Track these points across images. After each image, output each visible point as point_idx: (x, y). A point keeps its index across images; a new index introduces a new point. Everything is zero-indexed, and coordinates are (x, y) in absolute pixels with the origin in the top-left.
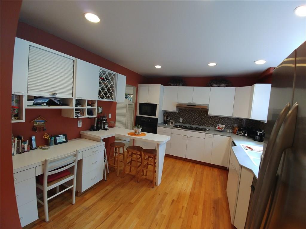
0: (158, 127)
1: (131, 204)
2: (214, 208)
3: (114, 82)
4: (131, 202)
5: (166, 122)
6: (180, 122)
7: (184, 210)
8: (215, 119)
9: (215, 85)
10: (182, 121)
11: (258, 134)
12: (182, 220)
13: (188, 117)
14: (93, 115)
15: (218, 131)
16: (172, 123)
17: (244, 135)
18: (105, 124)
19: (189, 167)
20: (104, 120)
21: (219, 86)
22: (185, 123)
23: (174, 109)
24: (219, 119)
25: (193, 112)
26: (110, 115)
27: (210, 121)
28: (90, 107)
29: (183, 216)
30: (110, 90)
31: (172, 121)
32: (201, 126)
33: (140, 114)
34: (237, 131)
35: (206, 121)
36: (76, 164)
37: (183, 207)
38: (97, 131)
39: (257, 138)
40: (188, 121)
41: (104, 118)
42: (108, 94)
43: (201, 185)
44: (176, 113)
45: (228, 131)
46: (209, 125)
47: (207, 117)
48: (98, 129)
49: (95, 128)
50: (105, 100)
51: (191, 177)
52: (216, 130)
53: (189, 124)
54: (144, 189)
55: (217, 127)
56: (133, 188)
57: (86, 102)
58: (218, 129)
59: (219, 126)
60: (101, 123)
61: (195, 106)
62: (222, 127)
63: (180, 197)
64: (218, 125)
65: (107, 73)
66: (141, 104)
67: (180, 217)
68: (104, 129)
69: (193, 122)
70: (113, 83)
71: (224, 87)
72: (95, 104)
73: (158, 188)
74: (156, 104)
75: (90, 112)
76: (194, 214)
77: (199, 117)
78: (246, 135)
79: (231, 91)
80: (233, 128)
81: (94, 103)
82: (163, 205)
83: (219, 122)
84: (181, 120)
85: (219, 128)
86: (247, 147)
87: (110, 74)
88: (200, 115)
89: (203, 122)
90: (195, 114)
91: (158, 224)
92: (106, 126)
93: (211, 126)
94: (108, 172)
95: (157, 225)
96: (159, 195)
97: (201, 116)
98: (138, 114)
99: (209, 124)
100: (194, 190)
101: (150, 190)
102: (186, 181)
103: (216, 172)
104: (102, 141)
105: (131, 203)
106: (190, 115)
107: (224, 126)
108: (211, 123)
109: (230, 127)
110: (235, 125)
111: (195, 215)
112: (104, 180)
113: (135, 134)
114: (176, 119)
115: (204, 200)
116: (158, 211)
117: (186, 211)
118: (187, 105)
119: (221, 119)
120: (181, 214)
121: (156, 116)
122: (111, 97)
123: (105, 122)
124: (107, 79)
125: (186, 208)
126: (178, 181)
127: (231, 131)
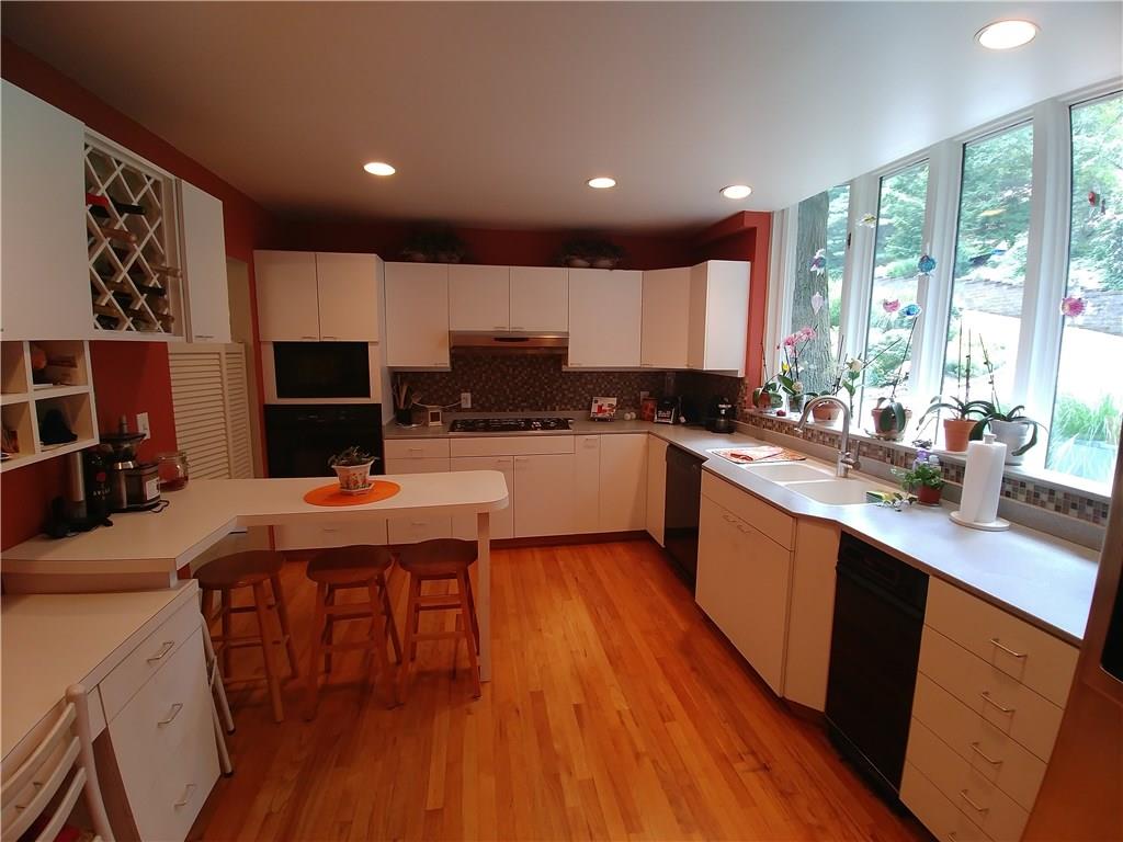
0: (385, 441)
1: (435, 814)
2: (694, 669)
3: (160, 224)
4: (429, 807)
5: (404, 417)
6: (463, 406)
7: (630, 723)
8: (583, 381)
9: (580, 262)
10: (470, 401)
11: (723, 412)
12: (647, 761)
13: (490, 384)
14: (73, 438)
15: (600, 420)
16: (435, 417)
17: (677, 422)
18: (137, 479)
19: (540, 566)
20: (127, 456)
21: (591, 267)
22: (483, 408)
23: (441, 360)
24: (595, 381)
25: (508, 363)
26: (143, 421)
27: (568, 390)
28: (50, 392)
29: (641, 747)
30: (147, 277)
31: (434, 409)
32: (540, 410)
33: (280, 395)
34: (652, 411)
35: (555, 392)
36: (87, 775)
37: (619, 712)
38: (101, 530)
39: (722, 425)
40: (493, 400)
41: (127, 446)
42: (141, 302)
43: (615, 616)
44: (444, 375)
45: (628, 416)
46: (566, 404)
47: (557, 375)
48: (97, 516)
49: (83, 513)
50: (126, 334)
51: (571, 598)
52: (593, 419)
53: (500, 410)
54: (443, 719)
55: (594, 409)
56: (395, 740)
57: (21, 353)
58: (600, 415)
59: (599, 403)
60: (113, 475)
61: (527, 339)
62: (610, 405)
63: (587, 684)
64: (596, 402)
65: (118, 171)
66: (280, 347)
67: (638, 756)
68: (139, 504)
69: (511, 402)
70: (159, 231)
71: (611, 269)
72: (79, 363)
73: (493, 686)
74: (367, 343)
75: (56, 424)
76: (664, 721)
77: (531, 381)
78: (683, 419)
79: (628, 282)
80: (636, 405)
81: (71, 363)
82: (556, 746)
83: (597, 389)
84: (466, 400)
85: (600, 407)
86: (733, 455)
87: (134, 179)
88: (535, 372)
89: (546, 395)
90: (514, 370)
91: (593, 831)
92: (151, 489)
93: (575, 408)
94: (232, 728)
95: (591, 834)
96: (518, 711)
97: (537, 375)
98: (272, 397)
99: (566, 401)
100: (609, 638)
101: (469, 713)
102: (564, 618)
103: (622, 553)
104: (174, 581)
105: (436, 811)
106: (499, 375)
107: (614, 401)
108: (572, 395)
109: (630, 403)
110: (643, 394)
111: (670, 720)
112: (224, 775)
113: (350, 495)
114: (444, 399)
115: (657, 659)
116: (556, 777)
117: (637, 724)
118: (496, 339)
119: (600, 380)
120: (632, 743)
121: (369, 396)
122: (160, 317)
123: (131, 464)
124: (122, 208)
125: (631, 711)
126: (540, 630)
127: (634, 415)
